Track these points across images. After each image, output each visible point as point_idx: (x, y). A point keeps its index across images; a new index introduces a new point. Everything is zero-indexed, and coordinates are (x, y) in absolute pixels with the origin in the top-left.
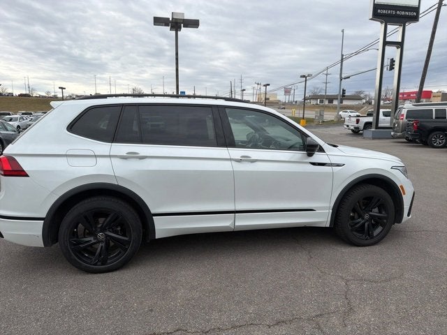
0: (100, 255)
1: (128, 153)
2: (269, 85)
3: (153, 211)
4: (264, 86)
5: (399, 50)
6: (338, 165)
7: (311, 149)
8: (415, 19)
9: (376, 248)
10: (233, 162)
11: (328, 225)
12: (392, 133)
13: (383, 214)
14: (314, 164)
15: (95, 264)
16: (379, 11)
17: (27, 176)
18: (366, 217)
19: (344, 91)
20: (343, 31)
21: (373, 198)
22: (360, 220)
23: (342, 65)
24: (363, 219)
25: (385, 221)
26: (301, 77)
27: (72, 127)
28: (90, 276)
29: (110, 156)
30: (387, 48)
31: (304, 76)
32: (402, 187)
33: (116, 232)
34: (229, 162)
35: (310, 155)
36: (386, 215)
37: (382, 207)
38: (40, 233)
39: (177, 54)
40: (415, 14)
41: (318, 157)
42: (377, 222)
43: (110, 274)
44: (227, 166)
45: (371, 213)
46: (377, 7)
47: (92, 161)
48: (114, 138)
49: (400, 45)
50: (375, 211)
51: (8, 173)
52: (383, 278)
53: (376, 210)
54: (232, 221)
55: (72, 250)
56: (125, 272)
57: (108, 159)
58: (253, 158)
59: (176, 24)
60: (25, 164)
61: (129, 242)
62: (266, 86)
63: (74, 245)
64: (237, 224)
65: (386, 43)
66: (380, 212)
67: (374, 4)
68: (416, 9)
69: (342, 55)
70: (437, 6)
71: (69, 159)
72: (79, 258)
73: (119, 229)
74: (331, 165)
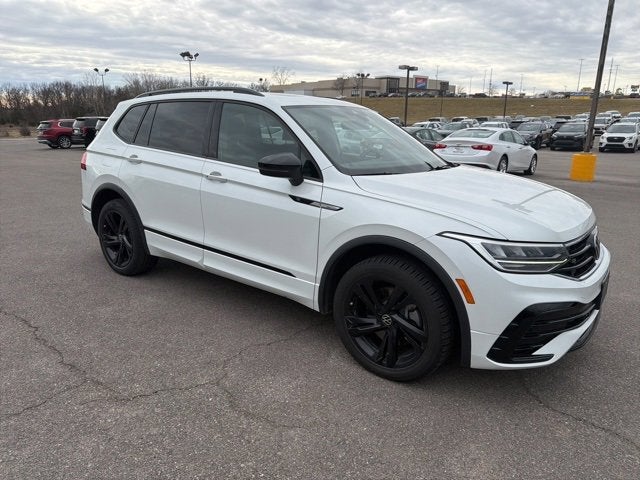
1: (132, 156)
3: (145, 223)
6: (329, 207)
14: (294, 198)
17: (86, 169)
27: (116, 127)
29: (123, 158)
32: (462, 281)
35: (296, 182)
48: (133, 140)
54: (202, 257)
58: (225, 176)
60: (88, 159)
74: (320, 205)
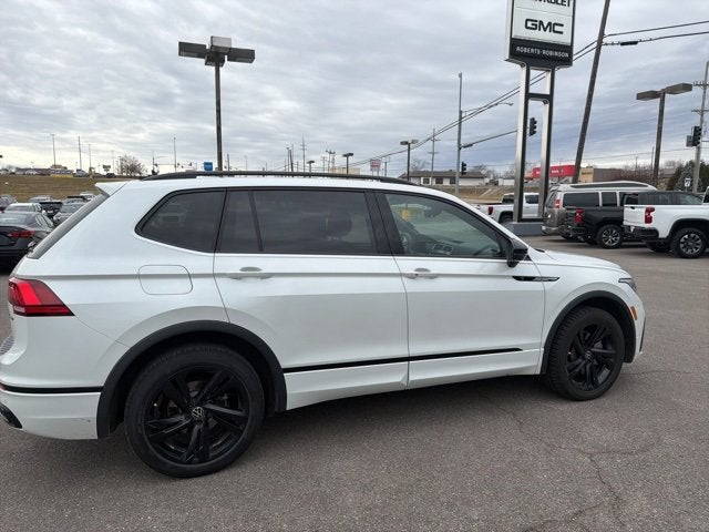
0: (197, 444)
1: (243, 269)
2: (352, 155)
3: (284, 364)
4: (345, 156)
5: (548, 105)
6: (550, 279)
7: (518, 255)
8: (567, 62)
9: (604, 402)
10: (405, 279)
11: (538, 372)
12: (544, 228)
13: (610, 350)
14: (518, 278)
15: (190, 462)
16: (518, 49)
17: (70, 314)
18: (588, 355)
19: (464, 165)
20: (460, 76)
21: (596, 326)
22: (580, 360)
23: (460, 128)
24: (584, 358)
25: (612, 360)
26: (402, 143)
27: (145, 227)
28: (182, 483)
29: (214, 275)
30: (531, 102)
31: (406, 143)
32: (633, 308)
33: (221, 404)
34: (398, 280)
35: (512, 265)
36: (613, 352)
37: (607, 341)
38: (93, 414)
39: (218, 103)
40: (567, 55)
41: (523, 268)
42: (602, 362)
43: (215, 476)
44: (395, 285)
45: (593, 350)
46: (515, 43)
47: (184, 284)
48: (216, 244)
49: (548, 99)
50: (598, 347)
51: (33, 311)
52: (637, 447)
53: (599, 344)
54: (404, 374)
55: (149, 439)
56: (239, 470)
57: (210, 281)
58: (433, 272)
59: (215, 55)
60: (64, 293)
61: (244, 420)
62: (347, 156)
63: (154, 431)
64: (413, 377)
65: (528, 96)
66: (604, 348)
67: (511, 38)
68: (568, 49)
69: (461, 112)
70: (595, 45)
71: (144, 282)
72: (160, 453)
73: (225, 397)
74: (542, 279)
